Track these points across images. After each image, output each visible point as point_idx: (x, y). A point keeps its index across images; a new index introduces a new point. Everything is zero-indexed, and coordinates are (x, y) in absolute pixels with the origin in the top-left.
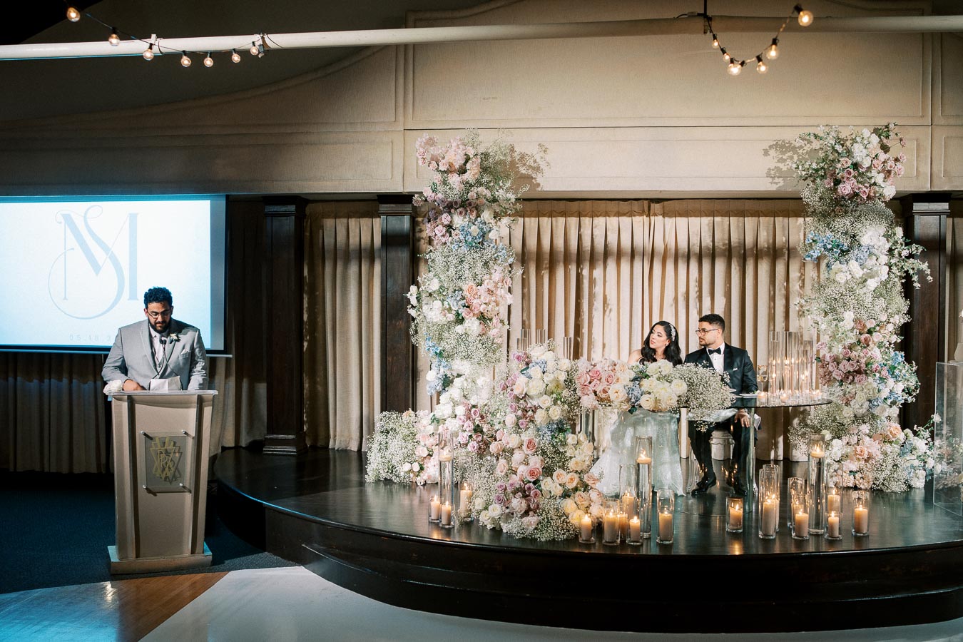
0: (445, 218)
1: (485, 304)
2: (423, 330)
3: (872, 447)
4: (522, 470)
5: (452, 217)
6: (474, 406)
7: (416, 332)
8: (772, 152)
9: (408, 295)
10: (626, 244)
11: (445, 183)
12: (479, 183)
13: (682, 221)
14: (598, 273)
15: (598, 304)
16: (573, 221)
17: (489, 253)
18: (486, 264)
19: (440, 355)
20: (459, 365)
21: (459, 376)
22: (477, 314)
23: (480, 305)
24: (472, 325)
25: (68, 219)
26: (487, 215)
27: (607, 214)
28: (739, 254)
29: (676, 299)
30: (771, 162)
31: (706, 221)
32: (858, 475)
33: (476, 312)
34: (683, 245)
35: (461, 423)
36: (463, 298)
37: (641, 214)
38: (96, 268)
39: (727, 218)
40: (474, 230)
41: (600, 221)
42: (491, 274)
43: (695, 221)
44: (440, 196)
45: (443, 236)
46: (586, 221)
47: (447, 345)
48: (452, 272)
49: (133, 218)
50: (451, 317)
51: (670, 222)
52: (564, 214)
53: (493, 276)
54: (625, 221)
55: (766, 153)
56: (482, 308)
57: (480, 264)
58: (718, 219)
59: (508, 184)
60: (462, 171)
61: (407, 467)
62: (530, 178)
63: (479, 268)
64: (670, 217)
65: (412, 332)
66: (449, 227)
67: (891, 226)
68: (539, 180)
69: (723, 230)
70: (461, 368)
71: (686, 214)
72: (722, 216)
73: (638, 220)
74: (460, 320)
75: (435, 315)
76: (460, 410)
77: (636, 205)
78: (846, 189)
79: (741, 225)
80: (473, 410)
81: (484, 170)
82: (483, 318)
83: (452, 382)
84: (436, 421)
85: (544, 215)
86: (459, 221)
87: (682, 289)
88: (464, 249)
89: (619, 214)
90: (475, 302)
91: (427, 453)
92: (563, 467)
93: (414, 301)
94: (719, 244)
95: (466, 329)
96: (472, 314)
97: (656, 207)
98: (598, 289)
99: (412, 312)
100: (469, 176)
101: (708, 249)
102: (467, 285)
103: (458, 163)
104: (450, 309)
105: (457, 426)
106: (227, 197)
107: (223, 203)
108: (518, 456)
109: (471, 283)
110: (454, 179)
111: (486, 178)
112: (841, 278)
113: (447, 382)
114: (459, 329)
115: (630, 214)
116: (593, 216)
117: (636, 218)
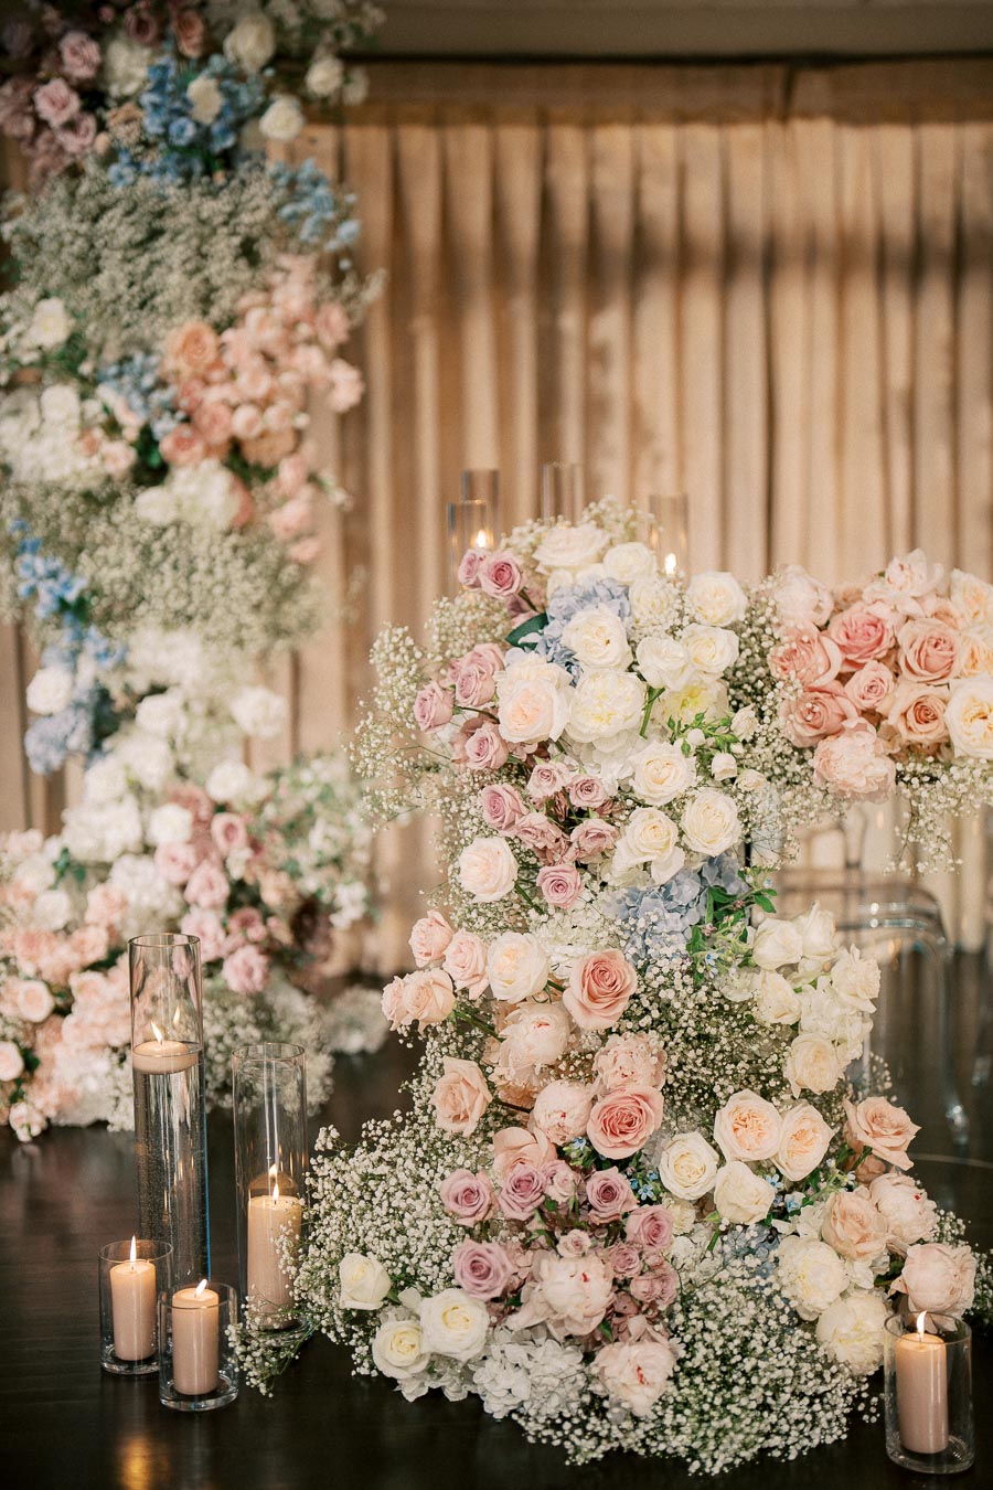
0: (76, 55)
1: (253, 402)
4: (561, 1102)
5: (103, 51)
6: (221, 808)
15: (616, 433)
16: (519, 142)
17: (260, 201)
18: (248, 252)
19: (78, 608)
20: (156, 648)
21: (157, 690)
22: (218, 448)
23: (234, 408)
24: (202, 490)
33: (219, 437)
35: (178, 877)
36: (165, 382)
37: (759, 115)
41: (617, 140)
42: (267, 289)
45: (71, 126)
46: (568, 139)
47: (105, 571)
50: (120, 457)
51: (857, 141)
52: (485, 116)
53: (278, 297)
54: (704, 137)
56: (242, 422)
57: (224, 245)
66: (93, 96)
70: (164, 659)
71: (912, 116)
73: (748, 138)
74: (151, 470)
75: (54, 450)
76: (171, 825)
80: (220, 822)
82: (241, 462)
83: (130, 714)
84: (76, 873)
86: (131, 64)
88: (162, 181)
90: (213, 397)
91: (46, 1003)
95: (179, 506)
96: (198, 448)
97: (814, 86)
98: (615, 383)
102: (178, 330)
104: (113, 428)
105: (161, 885)
109: (190, 323)
113: (108, 716)
115: (720, 117)
116: (589, 124)
117: (747, 136)
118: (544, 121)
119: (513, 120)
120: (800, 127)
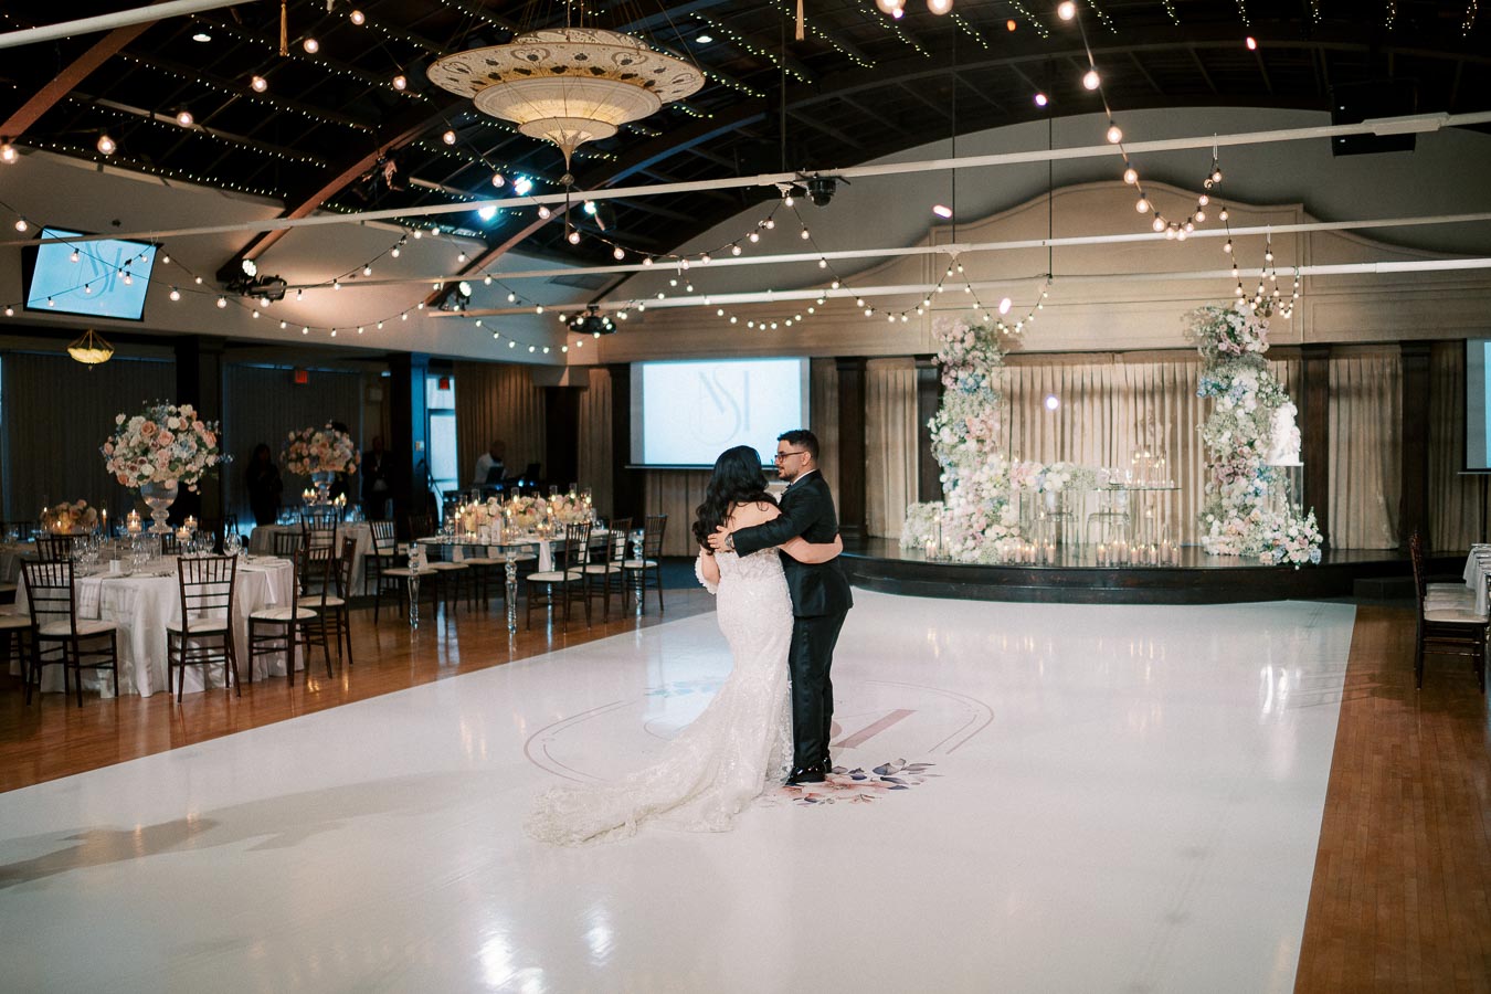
0: (953, 373)
1: (981, 430)
2: (939, 448)
3: (1238, 524)
4: (975, 526)
5: (958, 372)
7: (936, 450)
8: (1186, 318)
9: (929, 426)
10: (1097, 385)
11: (952, 348)
12: (974, 348)
13: (1139, 367)
14: (1077, 406)
15: (1078, 429)
16: (1058, 369)
17: (981, 394)
18: (981, 404)
19: (950, 464)
20: (963, 472)
21: (963, 479)
22: (975, 438)
23: (978, 431)
24: (972, 445)
25: (702, 376)
26: (979, 371)
27: (1083, 363)
28: (1182, 389)
29: (1136, 425)
30: (1186, 325)
31: (1156, 366)
32: (1231, 545)
33: (975, 436)
34: (1140, 385)
36: (965, 426)
37: (1107, 362)
38: (722, 410)
39: (1172, 364)
40: (971, 381)
41: (1078, 368)
42: (983, 410)
43: (1148, 366)
44: (950, 358)
45: (953, 384)
46: (1068, 368)
47: (954, 459)
48: (957, 409)
49: (746, 374)
50: (956, 439)
51: (1130, 367)
52: (1051, 364)
53: (986, 411)
54: (1096, 367)
55: (1182, 319)
56: (978, 433)
57: (976, 403)
58: (1166, 364)
59: (996, 349)
60: (962, 341)
61: (925, 537)
62: (1015, 341)
63: (976, 407)
64: (1130, 362)
65: (932, 449)
66: (956, 379)
67: (1259, 372)
68: (1022, 343)
69: (1169, 374)
71: (1142, 362)
72: (1169, 362)
73: (1106, 367)
74: (963, 441)
75: (947, 438)
77: (1103, 356)
78: (1223, 347)
79: (1183, 369)
81: (978, 338)
82: (980, 441)
84: (948, 509)
85: (1036, 365)
86: (962, 374)
87: (1140, 417)
88: (966, 394)
89: (1092, 363)
90: (973, 429)
92: (999, 523)
93: (934, 430)
94: (1166, 383)
95: (967, 447)
96: (971, 438)
97: (1118, 357)
98: (1077, 418)
99: (933, 437)
100: (967, 345)
101: (1158, 387)
102: (969, 418)
103: (959, 337)
104: (957, 434)
106: (811, 359)
107: (807, 362)
108: (974, 518)
109: (970, 416)
110: (958, 346)
111: (979, 346)
112: (1219, 408)
113: (955, 484)
114: (962, 447)
115: (1099, 362)
116: (1072, 365)
117: (1105, 366)
118: (1063, 364)
119: (1058, 364)
120: (1116, 365)
